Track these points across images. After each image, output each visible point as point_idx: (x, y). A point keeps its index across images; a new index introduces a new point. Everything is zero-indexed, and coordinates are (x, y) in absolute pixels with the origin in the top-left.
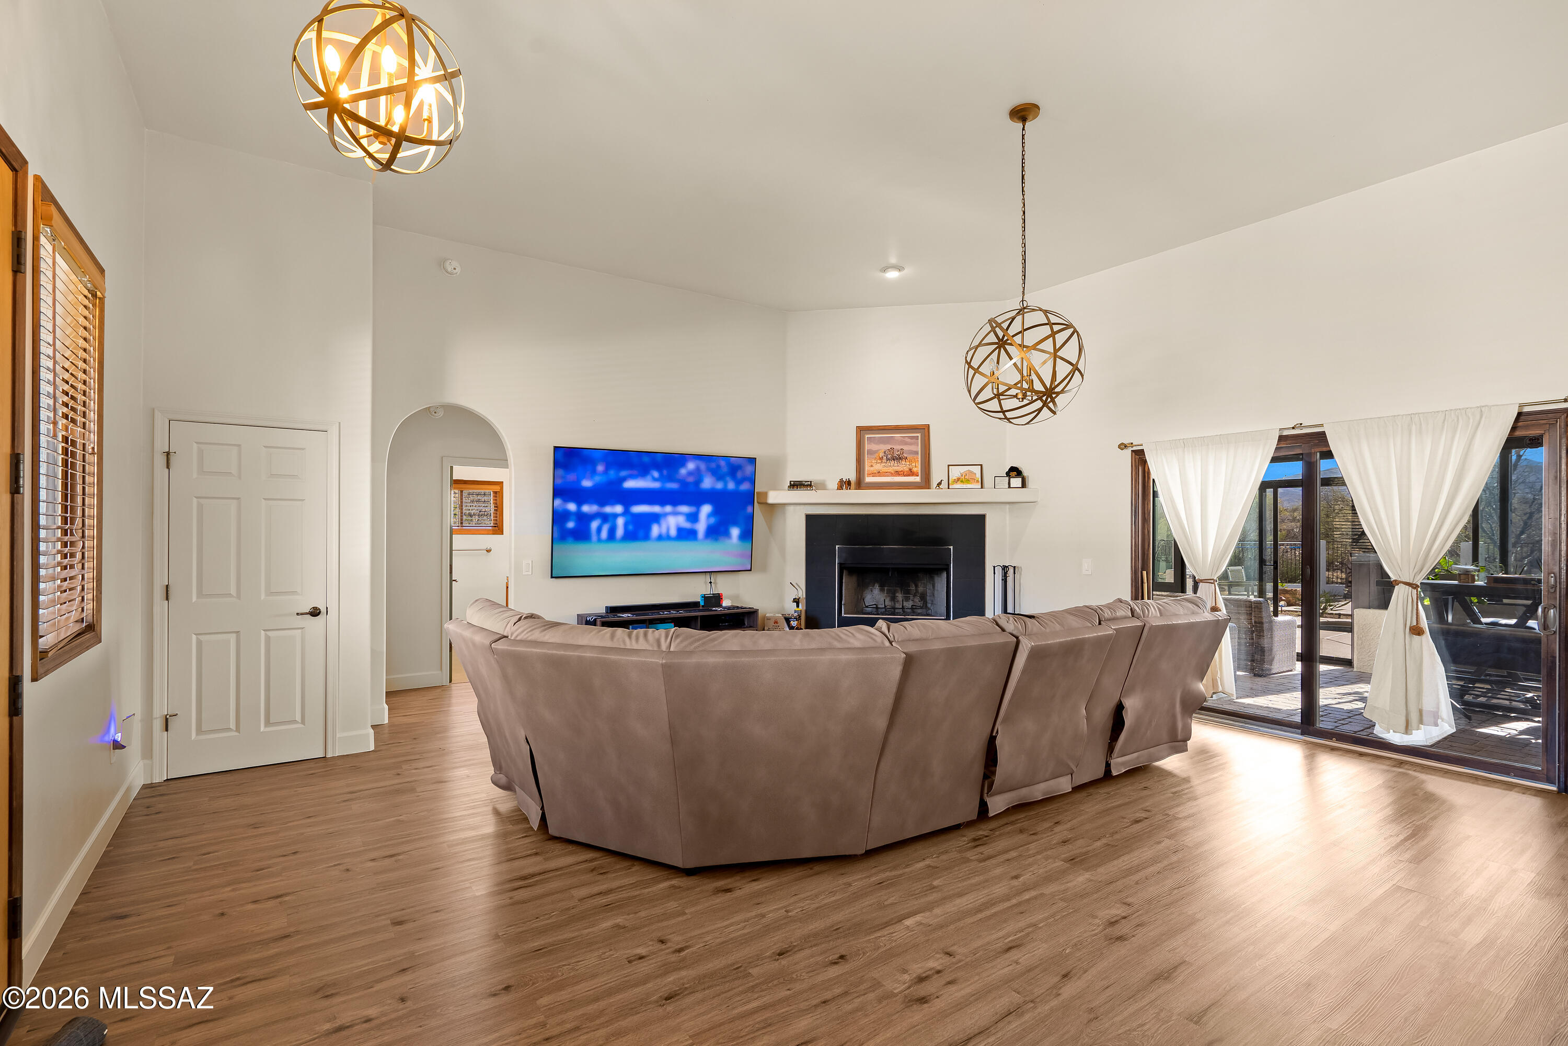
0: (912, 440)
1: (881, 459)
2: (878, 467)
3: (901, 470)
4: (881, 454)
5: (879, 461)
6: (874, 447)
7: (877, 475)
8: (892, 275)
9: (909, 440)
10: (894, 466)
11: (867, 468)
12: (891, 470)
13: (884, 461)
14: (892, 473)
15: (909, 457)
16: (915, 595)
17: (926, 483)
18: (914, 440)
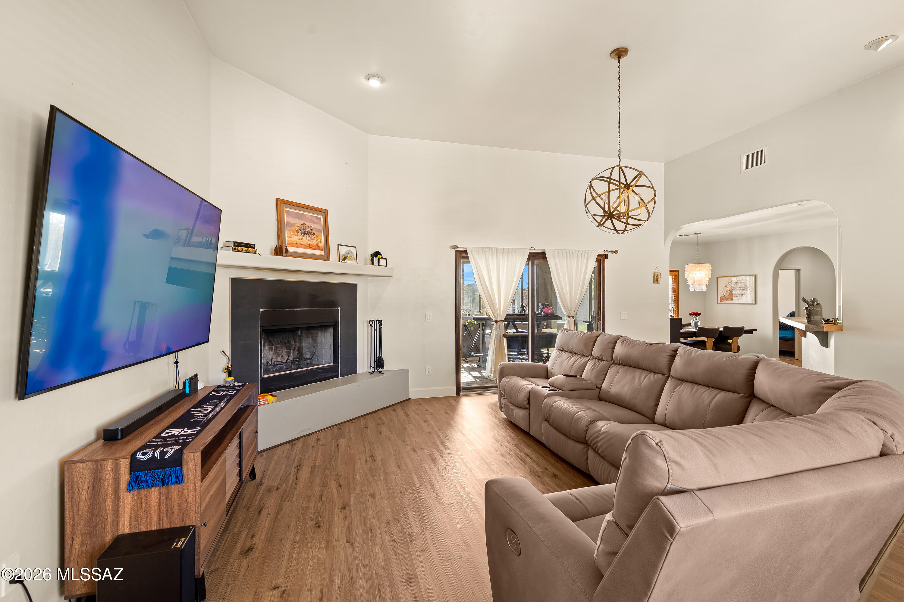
0: (317, 220)
1: (297, 232)
2: (295, 239)
3: (311, 244)
4: (297, 228)
5: (296, 234)
6: (292, 220)
7: (296, 245)
8: (374, 83)
9: (315, 220)
10: (306, 240)
11: (287, 238)
12: (305, 242)
13: (299, 234)
14: (305, 246)
15: (317, 233)
16: (294, 350)
17: (327, 257)
18: (318, 220)
